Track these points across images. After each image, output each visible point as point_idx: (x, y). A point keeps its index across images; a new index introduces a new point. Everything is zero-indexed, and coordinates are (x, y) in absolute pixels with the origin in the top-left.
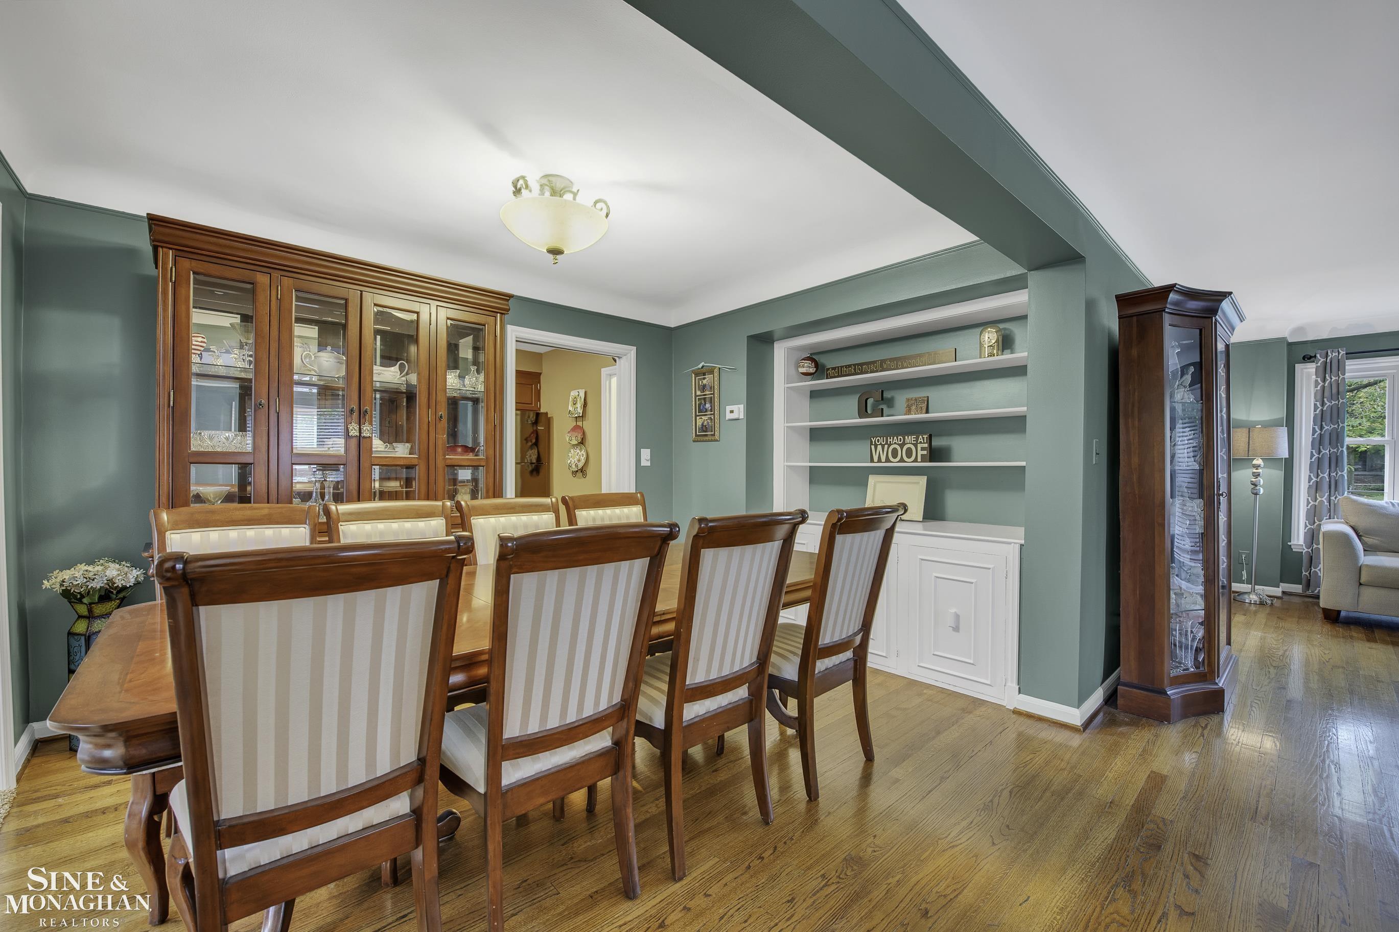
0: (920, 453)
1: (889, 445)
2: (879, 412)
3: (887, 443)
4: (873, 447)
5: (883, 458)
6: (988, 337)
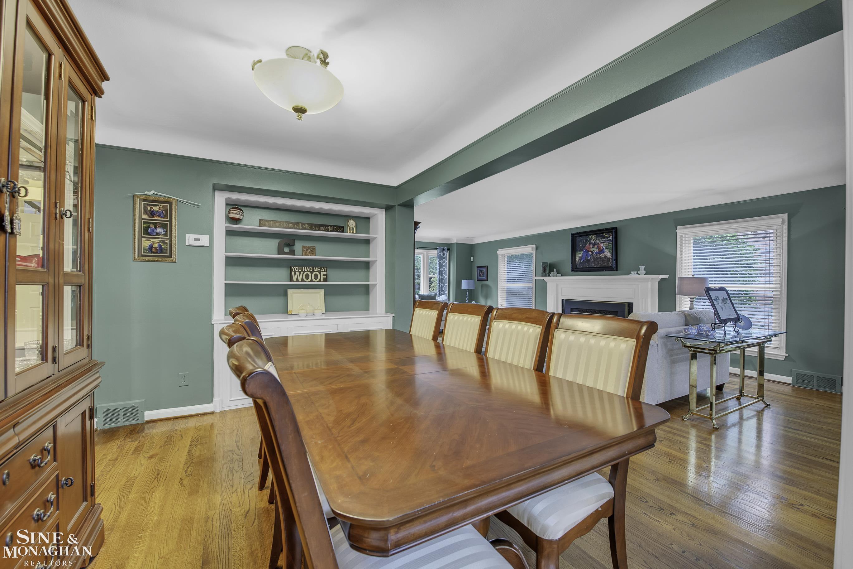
0: (322, 277)
1: (304, 272)
2: (292, 252)
3: (302, 271)
4: (293, 273)
5: (300, 279)
6: (352, 223)
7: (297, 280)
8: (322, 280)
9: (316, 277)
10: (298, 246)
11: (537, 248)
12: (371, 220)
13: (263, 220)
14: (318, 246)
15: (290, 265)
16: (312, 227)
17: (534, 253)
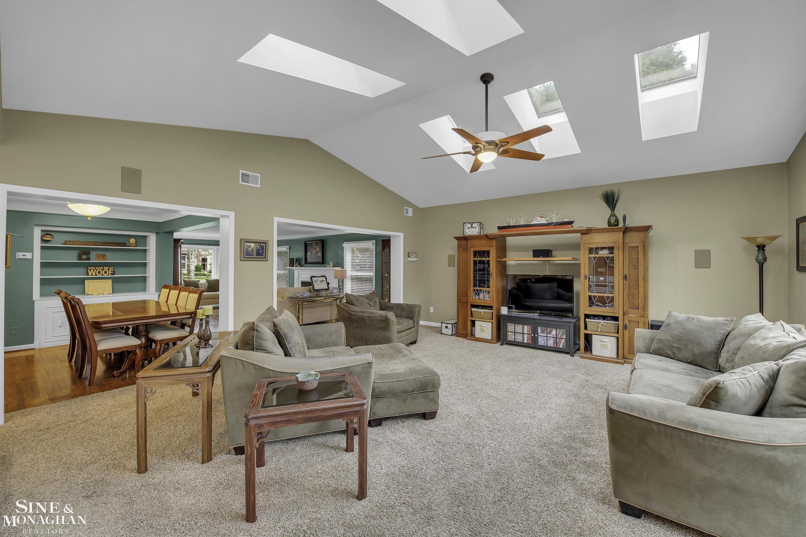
0: (110, 272)
1: (97, 270)
2: (88, 259)
3: (96, 269)
4: (89, 271)
5: (94, 274)
6: (132, 241)
7: (92, 275)
8: (110, 274)
9: (106, 272)
10: (93, 255)
11: (290, 248)
12: (147, 238)
13: (67, 241)
14: (108, 254)
15: (87, 266)
16: (103, 244)
17: (288, 251)
